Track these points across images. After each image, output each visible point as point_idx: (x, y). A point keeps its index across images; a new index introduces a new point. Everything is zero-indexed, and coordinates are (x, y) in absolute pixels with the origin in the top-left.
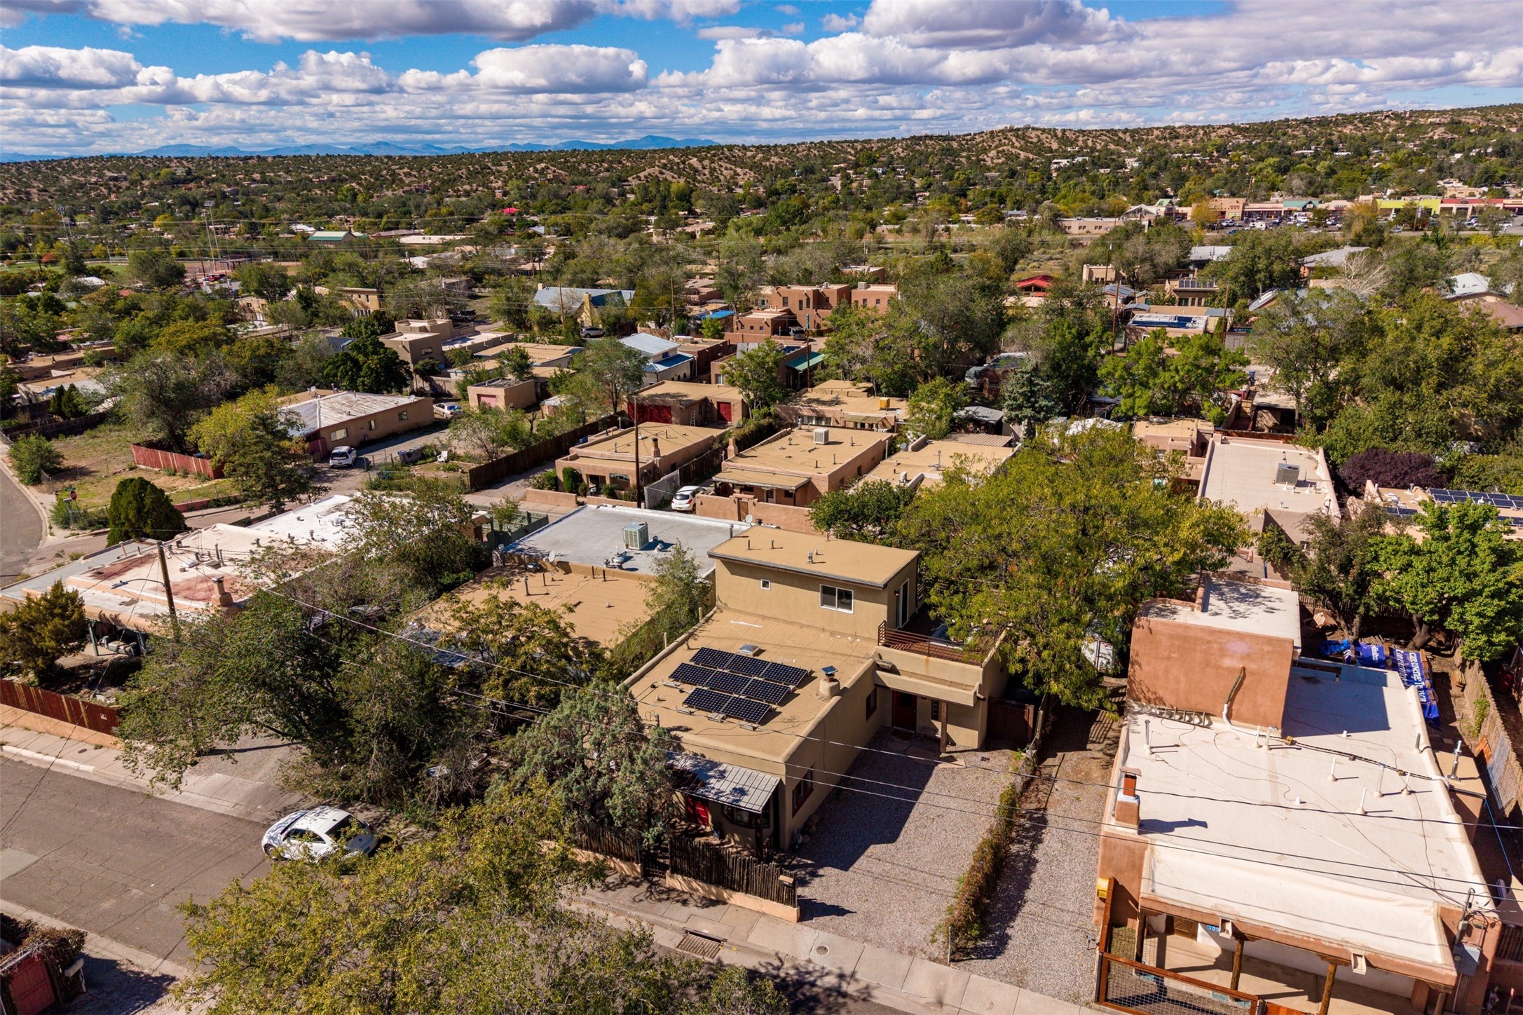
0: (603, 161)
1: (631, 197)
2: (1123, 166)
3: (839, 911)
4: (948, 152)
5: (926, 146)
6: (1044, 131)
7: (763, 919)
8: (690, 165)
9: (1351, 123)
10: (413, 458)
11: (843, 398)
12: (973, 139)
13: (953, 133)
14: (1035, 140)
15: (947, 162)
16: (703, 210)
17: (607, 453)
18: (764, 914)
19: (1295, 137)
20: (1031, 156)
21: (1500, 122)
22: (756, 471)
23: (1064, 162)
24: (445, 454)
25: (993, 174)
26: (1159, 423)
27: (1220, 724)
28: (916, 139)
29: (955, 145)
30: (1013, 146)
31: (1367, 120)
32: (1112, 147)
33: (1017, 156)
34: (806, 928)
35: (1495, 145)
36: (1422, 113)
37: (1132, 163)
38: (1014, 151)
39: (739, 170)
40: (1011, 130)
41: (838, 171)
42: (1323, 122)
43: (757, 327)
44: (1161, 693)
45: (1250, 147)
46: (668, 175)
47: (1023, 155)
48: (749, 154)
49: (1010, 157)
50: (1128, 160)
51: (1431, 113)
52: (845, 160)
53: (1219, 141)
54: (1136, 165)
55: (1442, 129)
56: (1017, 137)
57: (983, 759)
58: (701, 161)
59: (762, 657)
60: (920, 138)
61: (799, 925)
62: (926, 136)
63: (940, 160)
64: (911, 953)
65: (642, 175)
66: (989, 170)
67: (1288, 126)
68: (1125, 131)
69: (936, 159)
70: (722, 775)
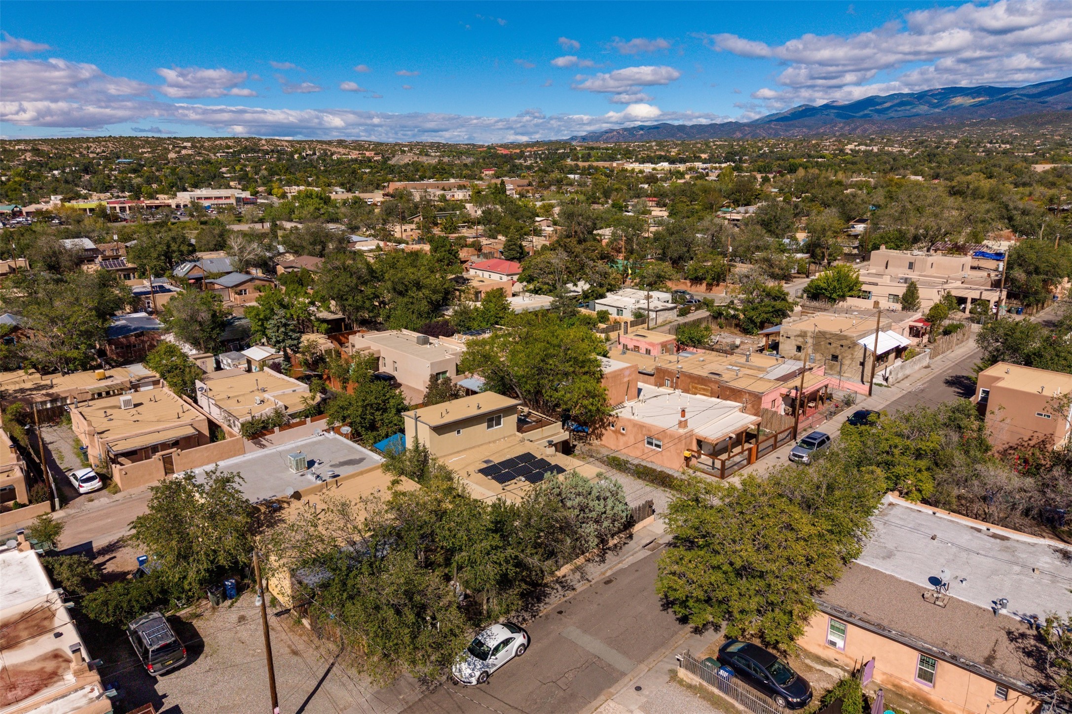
22: (137, 436)
27: (626, 404)
55: (28, 154)
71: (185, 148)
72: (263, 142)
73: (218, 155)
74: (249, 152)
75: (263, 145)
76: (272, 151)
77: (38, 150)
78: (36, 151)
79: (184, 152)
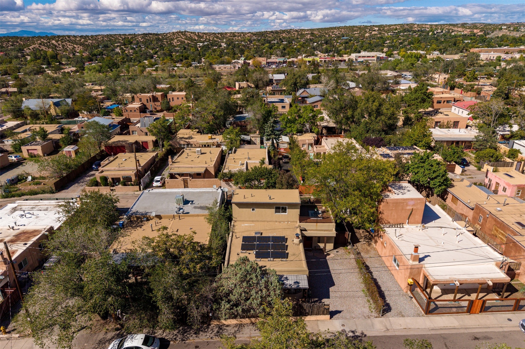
0: (9, 41)
1: (29, 58)
2: (221, 46)
3: (339, 312)
4: (158, 40)
5: (150, 37)
6: (191, 33)
7: (319, 322)
8: (53, 44)
9: (284, 33)
10: (15, 181)
11: (193, 136)
12: (167, 35)
13: (159, 33)
14: (189, 36)
15: (160, 44)
16: (66, 62)
17: (117, 168)
18: (318, 320)
19: (270, 37)
20: (189, 42)
21: (323, 34)
22: (183, 167)
23: (201, 44)
24: (30, 178)
25: (177, 48)
26: (300, 135)
27: (406, 226)
28: (145, 35)
29: (161, 37)
30: (182, 38)
31: (289, 32)
32: (215, 39)
33: (184, 42)
34: (334, 320)
35: (324, 41)
36: (303, 30)
37: (224, 45)
38: (183, 40)
39: (75, 46)
40: (180, 32)
41: (118, 46)
42: (277, 32)
43: (133, 111)
44: (389, 221)
45: (259, 40)
46: (43, 48)
47: (186, 41)
48: (77, 39)
49: (182, 42)
50: (222, 44)
51: (305, 30)
52: (119, 42)
53: (249, 38)
54: (225, 45)
55: (309, 36)
56: (183, 35)
57: (337, 252)
58: (57, 41)
59: (263, 235)
60: (147, 34)
61: (331, 320)
62: (149, 34)
63: (157, 43)
64: (369, 318)
65: (30, 47)
66: (176, 47)
67: (267, 33)
68: (219, 33)
69: (155, 42)
70: (287, 279)
71: (375, 31)
72: (416, 26)
73: (389, 34)
74: (405, 32)
75: (415, 28)
76: (419, 31)
77: (313, 33)
78: (312, 34)
79: (373, 33)
